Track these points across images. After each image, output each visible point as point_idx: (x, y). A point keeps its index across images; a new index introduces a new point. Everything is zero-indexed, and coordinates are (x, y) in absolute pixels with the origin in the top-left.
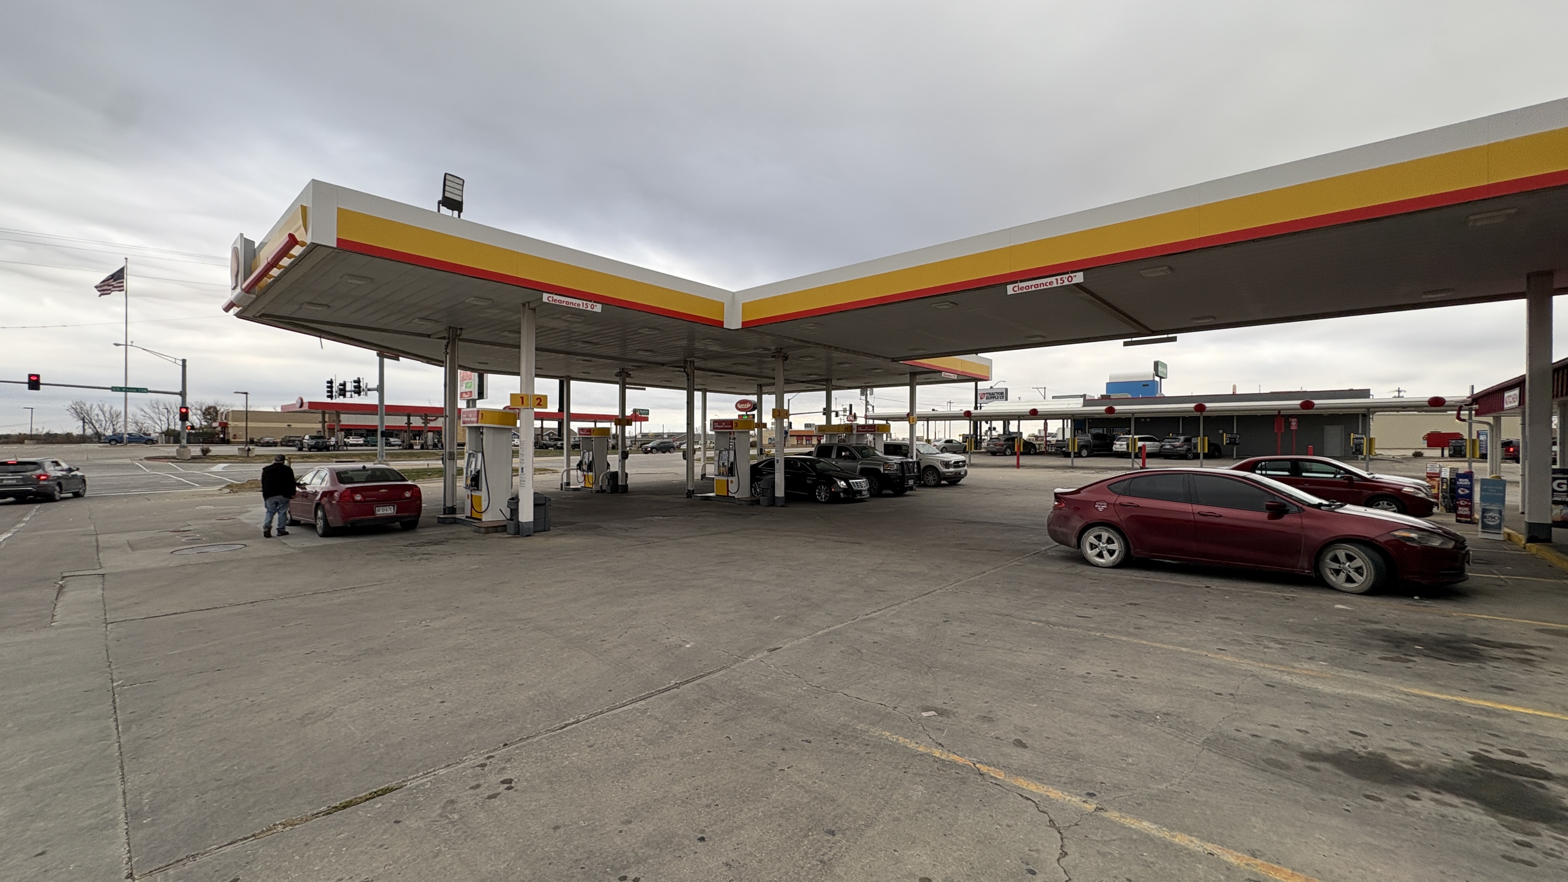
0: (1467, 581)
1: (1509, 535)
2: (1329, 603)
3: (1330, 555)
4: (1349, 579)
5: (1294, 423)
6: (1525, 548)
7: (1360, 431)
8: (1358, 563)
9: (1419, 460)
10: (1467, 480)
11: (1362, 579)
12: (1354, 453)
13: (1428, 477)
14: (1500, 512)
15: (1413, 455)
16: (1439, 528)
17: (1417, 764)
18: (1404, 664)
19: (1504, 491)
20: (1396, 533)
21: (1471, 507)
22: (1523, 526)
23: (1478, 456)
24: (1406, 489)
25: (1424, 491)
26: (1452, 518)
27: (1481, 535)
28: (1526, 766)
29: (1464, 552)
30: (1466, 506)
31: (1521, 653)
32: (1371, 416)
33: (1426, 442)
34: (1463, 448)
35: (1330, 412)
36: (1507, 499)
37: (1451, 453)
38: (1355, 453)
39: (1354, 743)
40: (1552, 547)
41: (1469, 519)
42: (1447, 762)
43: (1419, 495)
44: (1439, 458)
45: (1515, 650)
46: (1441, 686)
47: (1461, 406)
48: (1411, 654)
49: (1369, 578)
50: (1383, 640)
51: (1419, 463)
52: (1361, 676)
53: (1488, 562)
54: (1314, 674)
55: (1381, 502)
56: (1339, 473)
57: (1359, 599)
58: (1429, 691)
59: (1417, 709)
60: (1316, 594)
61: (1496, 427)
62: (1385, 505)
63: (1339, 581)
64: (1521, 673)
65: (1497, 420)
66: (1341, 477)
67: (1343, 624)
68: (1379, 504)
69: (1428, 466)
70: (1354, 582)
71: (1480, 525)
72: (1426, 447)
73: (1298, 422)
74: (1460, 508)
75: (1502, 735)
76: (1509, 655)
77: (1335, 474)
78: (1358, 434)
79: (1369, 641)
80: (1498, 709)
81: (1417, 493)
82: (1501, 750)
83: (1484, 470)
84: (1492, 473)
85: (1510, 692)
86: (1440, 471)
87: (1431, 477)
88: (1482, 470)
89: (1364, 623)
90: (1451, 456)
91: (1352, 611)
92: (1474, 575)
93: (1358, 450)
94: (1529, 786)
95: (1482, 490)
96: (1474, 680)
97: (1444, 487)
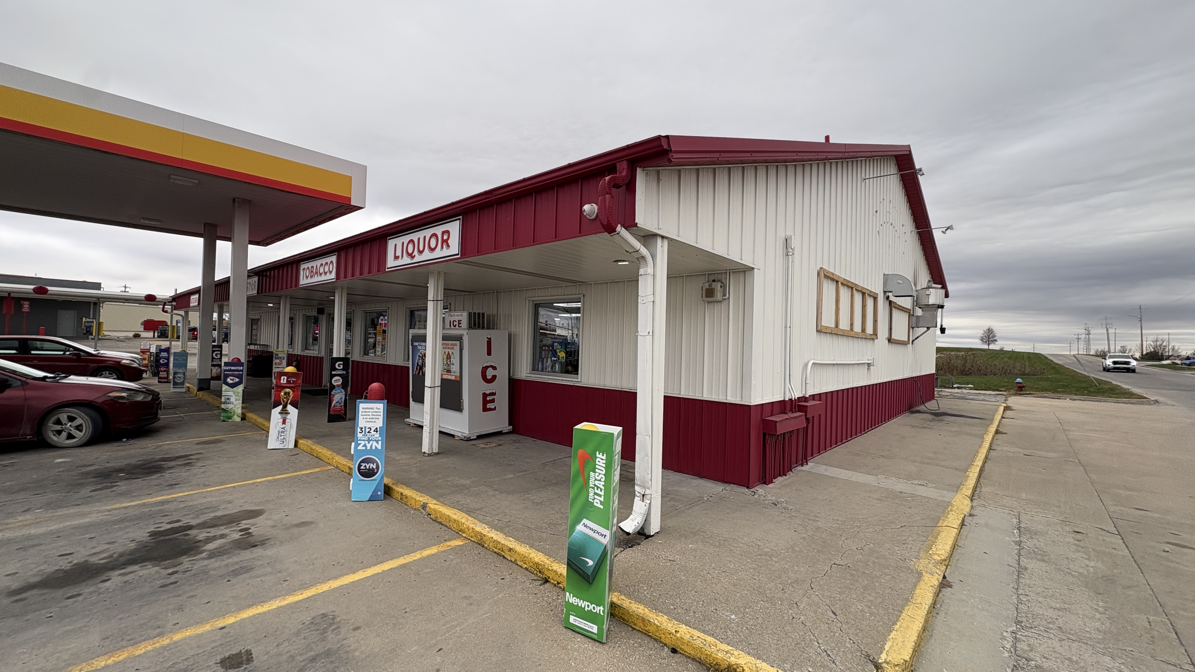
0: (159, 422)
1: (188, 387)
2: (50, 460)
3: (54, 419)
4: (70, 436)
5: (26, 306)
6: (196, 395)
7: (91, 317)
8: (79, 421)
9: (137, 339)
10: (166, 353)
11: (82, 434)
12: (84, 334)
13: (141, 352)
14: (184, 374)
15: (134, 336)
16: (144, 388)
17: (111, 556)
18: (110, 490)
19: (186, 360)
20: (111, 394)
21: (168, 372)
22: (196, 382)
23: (175, 337)
24: (124, 361)
25: (137, 362)
26: (155, 381)
27: (172, 390)
28: (180, 527)
29: (158, 402)
30: (165, 371)
31: (186, 460)
32: (101, 305)
33: (143, 326)
34: (167, 331)
35: (63, 298)
36: (188, 365)
37: (159, 334)
38: (86, 334)
39: (61, 563)
40: (210, 392)
41: (166, 380)
42: (133, 545)
43: (134, 366)
44: (151, 338)
45: (183, 459)
46: (134, 496)
47: (165, 303)
48: (117, 481)
49: (87, 433)
50: (95, 477)
51: (137, 342)
52: (72, 510)
53: (173, 407)
54: (28, 522)
55: (104, 373)
56: (69, 351)
57: (78, 451)
58: (126, 502)
59: (116, 518)
60: (37, 455)
61: (186, 318)
62: (107, 375)
63: (61, 440)
64: (184, 472)
65: (187, 313)
66: (70, 354)
67: (61, 473)
68: (102, 374)
69: (142, 344)
70: (74, 437)
71: (172, 383)
72: (142, 329)
73: (30, 305)
74: (161, 373)
75: (169, 514)
76: (179, 463)
77: (65, 351)
78: (90, 318)
79: (83, 481)
80: (170, 498)
81: (132, 364)
82: (167, 523)
83: (178, 346)
84: (182, 348)
85: (177, 486)
86: (150, 348)
87: (143, 352)
88: (176, 346)
89: (80, 468)
90: (158, 337)
91: (72, 461)
92: (164, 416)
93: (89, 332)
94: (180, 537)
95: (174, 360)
96: (157, 485)
97: (152, 359)
